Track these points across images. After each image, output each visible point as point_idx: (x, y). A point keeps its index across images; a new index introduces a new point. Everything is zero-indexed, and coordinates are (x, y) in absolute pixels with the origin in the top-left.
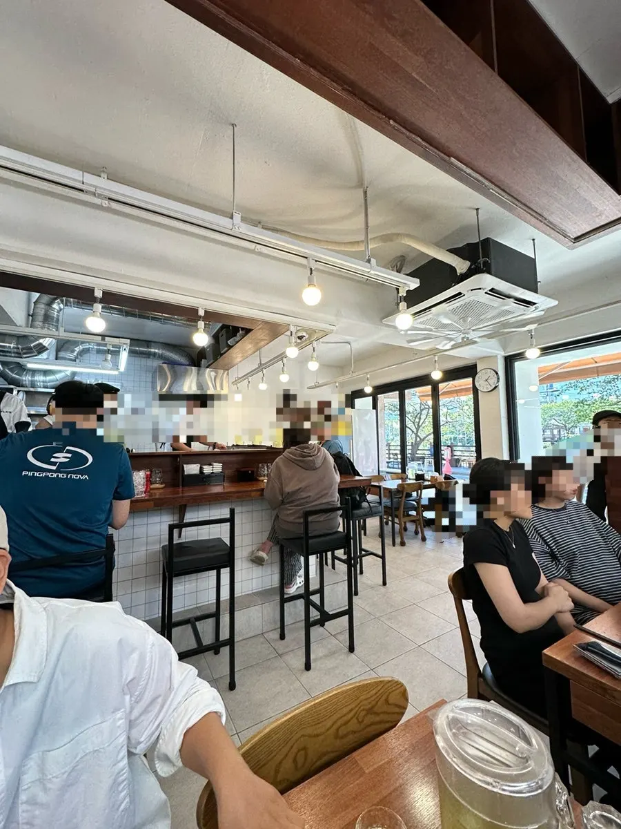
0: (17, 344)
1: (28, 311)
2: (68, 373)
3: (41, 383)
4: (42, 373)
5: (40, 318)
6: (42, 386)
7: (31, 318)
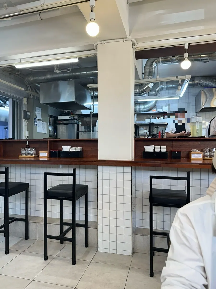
0: (139, 89)
1: (142, 72)
2: (154, 102)
3: (143, 109)
4: (143, 104)
5: (147, 74)
6: (143, 111)
7: (143, 74)
